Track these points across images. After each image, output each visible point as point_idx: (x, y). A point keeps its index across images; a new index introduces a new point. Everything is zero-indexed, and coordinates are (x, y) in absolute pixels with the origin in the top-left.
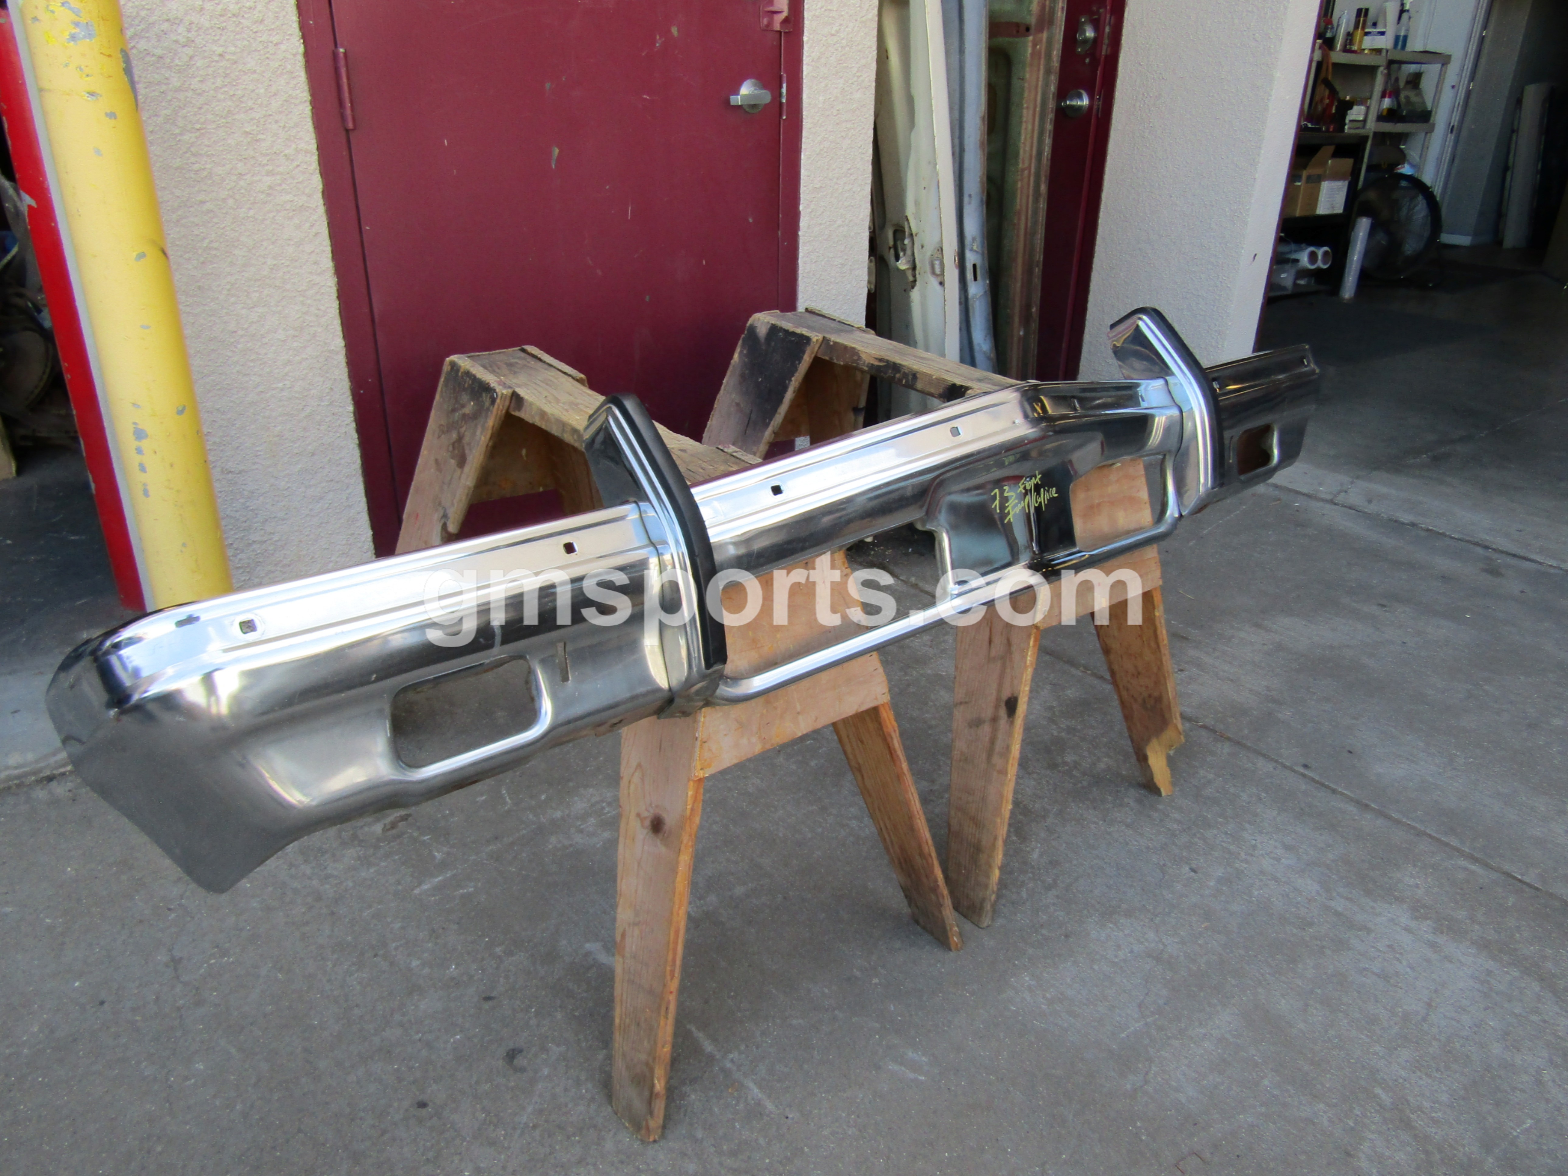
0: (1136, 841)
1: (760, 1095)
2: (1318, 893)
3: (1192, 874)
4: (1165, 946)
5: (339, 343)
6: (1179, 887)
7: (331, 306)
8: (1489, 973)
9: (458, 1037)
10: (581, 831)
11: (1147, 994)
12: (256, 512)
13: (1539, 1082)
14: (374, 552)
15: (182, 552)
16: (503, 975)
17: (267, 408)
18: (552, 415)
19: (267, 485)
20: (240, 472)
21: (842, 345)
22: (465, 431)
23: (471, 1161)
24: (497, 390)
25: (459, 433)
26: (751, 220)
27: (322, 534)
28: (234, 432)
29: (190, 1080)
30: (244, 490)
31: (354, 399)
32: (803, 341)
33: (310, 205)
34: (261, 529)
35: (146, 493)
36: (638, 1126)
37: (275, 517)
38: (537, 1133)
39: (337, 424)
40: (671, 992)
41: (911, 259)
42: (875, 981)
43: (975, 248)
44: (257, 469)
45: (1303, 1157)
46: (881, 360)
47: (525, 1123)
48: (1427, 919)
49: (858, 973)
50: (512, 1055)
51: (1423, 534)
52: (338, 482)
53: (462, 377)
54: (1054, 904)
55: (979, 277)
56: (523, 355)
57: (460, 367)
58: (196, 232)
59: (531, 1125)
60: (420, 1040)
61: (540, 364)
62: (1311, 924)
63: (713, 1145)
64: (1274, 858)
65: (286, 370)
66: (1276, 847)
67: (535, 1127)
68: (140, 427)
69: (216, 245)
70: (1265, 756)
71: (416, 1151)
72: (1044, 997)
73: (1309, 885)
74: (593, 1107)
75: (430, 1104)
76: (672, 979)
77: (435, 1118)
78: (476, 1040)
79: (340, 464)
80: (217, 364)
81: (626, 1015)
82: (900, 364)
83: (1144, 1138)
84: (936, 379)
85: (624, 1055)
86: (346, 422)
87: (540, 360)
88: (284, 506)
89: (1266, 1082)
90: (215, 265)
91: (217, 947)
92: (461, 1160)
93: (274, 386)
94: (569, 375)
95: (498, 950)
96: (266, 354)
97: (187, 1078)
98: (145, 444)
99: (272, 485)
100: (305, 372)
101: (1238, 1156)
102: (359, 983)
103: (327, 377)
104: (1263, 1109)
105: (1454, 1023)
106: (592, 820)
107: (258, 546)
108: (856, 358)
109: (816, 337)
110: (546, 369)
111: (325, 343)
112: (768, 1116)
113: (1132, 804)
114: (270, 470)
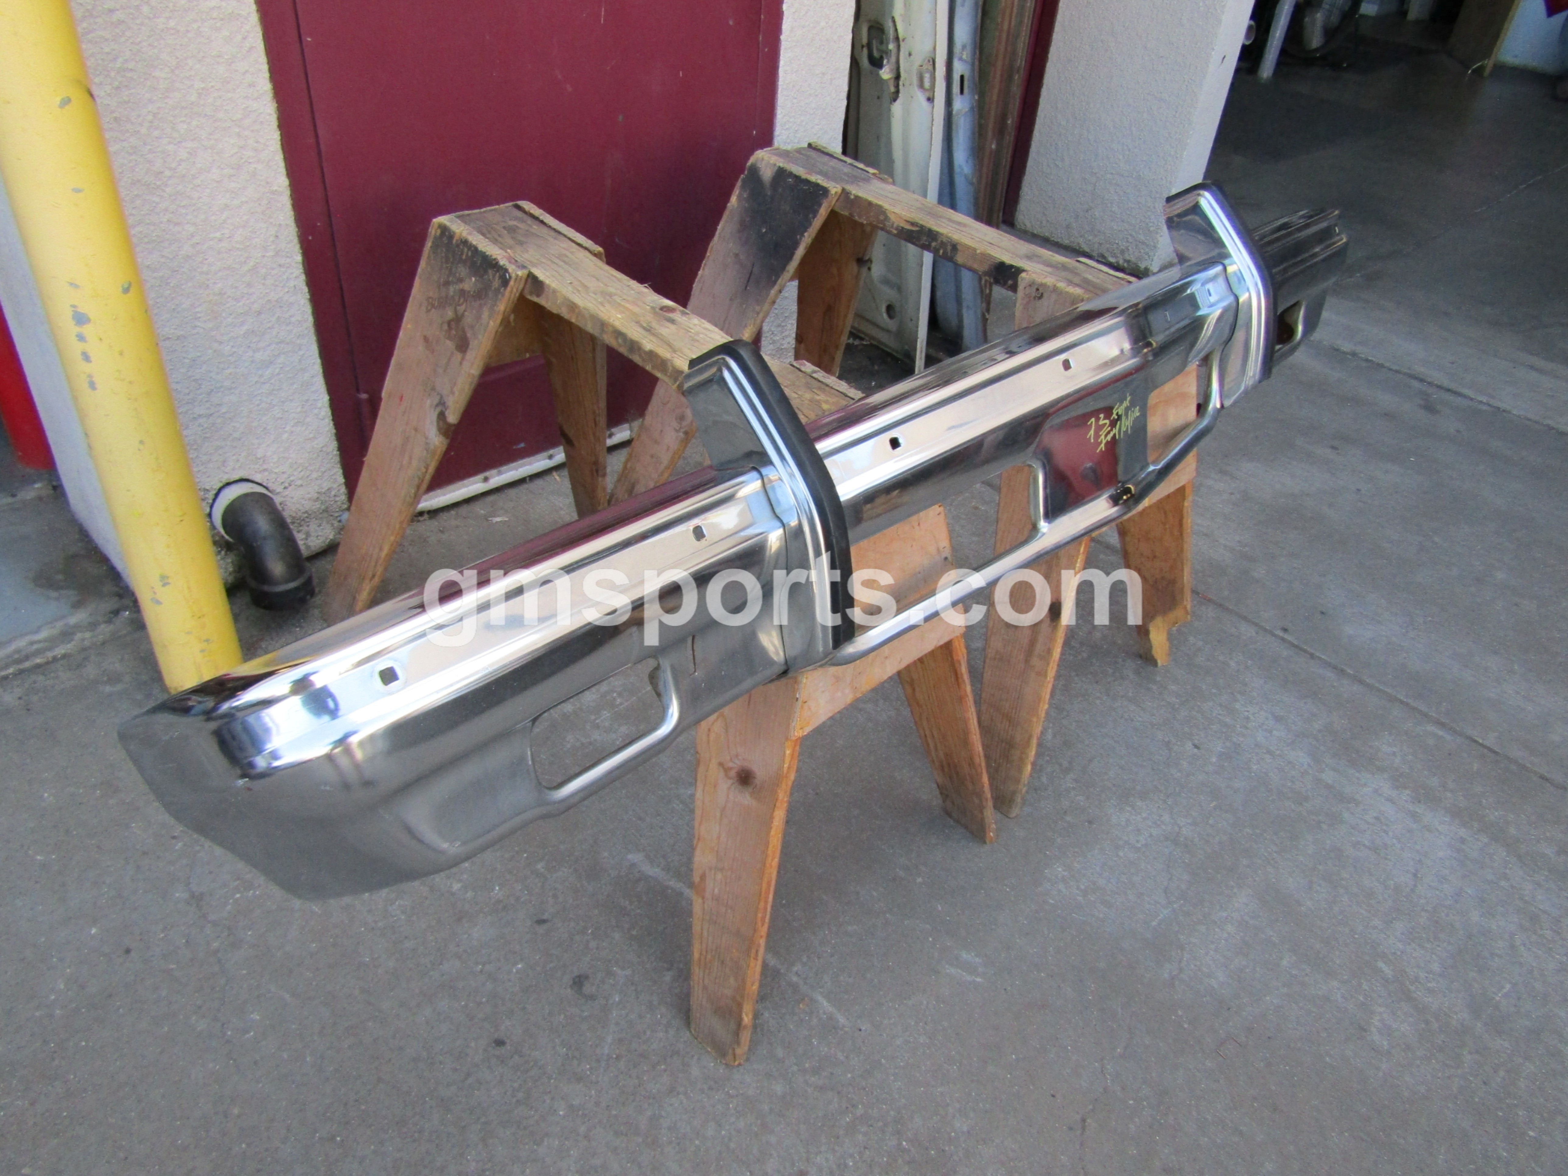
0: (1140, 717)
1: (830, 1009)
2: (1309, 765)
3: (1196, 750)
4: (1180, 828)
5: (282, 182)
6: (1185, 764)
7: (272, 138)
8: (1463, 841)
9: (520, 966)
10: (597, 727)
11: (1170, 879)
12: (200, 382)
13: (1513, 947)
14: (331, 418)
15: (139, 450)
16: (551, 894)
17: (206, 262)
18: (585, 309)
19: (210, 351)
20: (178, 338)
21: (866, 200)
22: (465, 311)
23: (562, 1099)
24: (510, 270)
25: (456, 311)
26: (731, 23)
27: (274, 403)
28: (168, 292)
29: (248, 1032)
30: (184, 358)
31: (302, 247)
32: (818, 192)
33: (241, 12)
34: (207, 401)
35: (92, 386)
36: (722, 1051)
37: (221, 387)
38: (622, 1064)
39: (285, 277)
40: (761, 937)
41: (894, 66)
42: (919, 880)
43: (964, 57)
44: (198, 333)
45: (1324, 1035)
46: (913, 224)
47: (608, 1055)
48: (1405, 788)
49: (901, 873)
50: (579, 982)
51: (1364, 364)
52: (288, 344)
53: (458, 246)
54: (1074, 788)
55: (966, 90)
56: (519, 214)
57: (454, 233)
58: (107, 50)
59: (614, 1056)
60: (481, 972)
61: (545, 230)
62: (1306, 799)
63: (796, 1064)
64: (1266, 730)
65: (224, 217)
66: (1267, 719)
67: (618, 1058)
68: (79, 310)
69: (131, 65)
70: (1245, 619)
71: (505, 1093)
72: (1078, 888)
73: (1300, 757)
74: (672, 1032)
75: (508, 1041)
76: (763, 925)
77: (516, 1057)
78: (538, 969)
79: (290, 323)
80: (142, 213)
81: (707, 952)
82: (937, 232)
83: (1186, 1026)
84: (981, 254)
85: (705, 988)
86: (294, 275)
87: (542, 222)
88: (230, 374)
89: (1285, 962)
90: (133, 91)
91: (238, 879)
92: (553, 1099)
93: (212, 235)
94: (586, 249)
95: (540, 866)
96: (200, 198)
97: (246, 1031)
98: (87, 329)
99: (215, 351)
100: (245, 218)
101: (1269, 1038)
102: (403, 912)
103: (271, 223)
104: (1285, 990)
105: (1437, 892)
106: (606, 714)
107: (205, 419)
108: (882, 218)
109: (834, 188)
110: (555, 239)
111: (268, 183)
112: (842, 1030)
113: (1132, 676)
114: (214, 333)
